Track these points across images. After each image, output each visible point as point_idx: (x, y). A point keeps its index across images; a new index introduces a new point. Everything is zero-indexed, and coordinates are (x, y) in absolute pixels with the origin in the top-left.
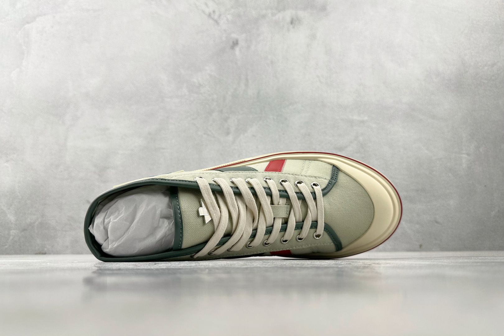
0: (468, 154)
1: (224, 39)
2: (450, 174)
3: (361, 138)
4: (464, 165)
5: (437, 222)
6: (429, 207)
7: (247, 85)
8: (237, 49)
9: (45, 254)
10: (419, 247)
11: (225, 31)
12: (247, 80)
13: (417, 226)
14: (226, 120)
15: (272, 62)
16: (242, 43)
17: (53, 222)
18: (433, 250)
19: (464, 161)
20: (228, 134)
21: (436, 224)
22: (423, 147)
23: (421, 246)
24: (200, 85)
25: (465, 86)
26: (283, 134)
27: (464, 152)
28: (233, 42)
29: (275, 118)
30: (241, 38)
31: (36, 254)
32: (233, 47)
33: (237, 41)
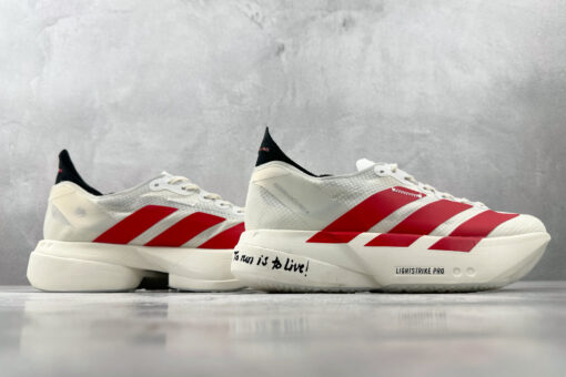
0: (543, 172)
1: (268, 44)
2: (523, 195)
4: (538, 185)
7: (294, 95)
8: (283, 56)
11: (269, 35)
12: (294, 89)
15: (322, 69)
16: (289, 49)
19: (538, 179)
22: (492, 164)
24: (242, 96)
25: (538, 96)
26: (335, 150)
27: (538, 169)
28: (279, 47)
29: (326, 131)
30: (288, 42)
32: (278, 54)
33: (283, 46)
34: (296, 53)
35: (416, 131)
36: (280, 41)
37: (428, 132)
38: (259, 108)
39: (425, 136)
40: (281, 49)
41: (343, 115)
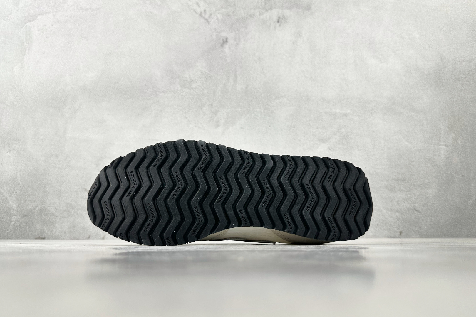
0: (446, 146)
1: (214, 37)
2: (429, 165)
3: (343, 130)
4: (443, 156)
5: (416, 210)
6: (409, 196)
7: (235, 81)
8: (227, 47)
9: (44, 238)
10: (399, 234)
11: (215, 29)
12: (236, 75)
13: (397, 214)
14: (216, 113)
15: (259, 59)
16: (231, 41)
17: (52, 209)
18: (413, 237)
19: (442, 152)
20: (218, 126)
21: (415, 212)
22: (403, 139)
23: (401, 233)
24: (192, 81)
25: (444, 80)
26: (270, 126)
27: (443, 143)
28: (223, 40)
29: (262, 111)
30: (231, 36)
31: (36, 239)
32: (222, 45)
33: (227, 39)
34: (237, 45)
35: (338, 111)
36: (224, 34)
37: (349, 111)
38: (206, 91)
41: (277, 98)
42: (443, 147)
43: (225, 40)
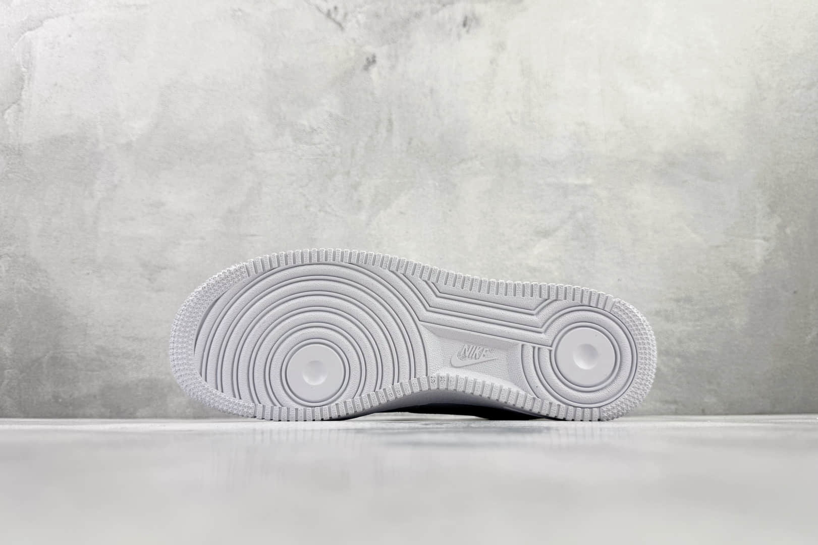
0: (765, 239)
1: (352, 54)
2: (734, 273)
3: (580, 215)
4: (759, 258)
7: (390, 130)
8: (374, 70)
11: (354, 40)
12: (390, 121)
14: (355, 187)
16: (381, 61)
19: (758, 250)
20: (359, 209)
22: (686, 228)
24: (313, 130)
25: (762, 123)
27: (759, 234)
28: (368, 59)
30: (381, 53)
32: (366, 68)
33: (374, 57)
34: (393, 67)
35: (572, 180)
36: (369, 49)
37: (589, 181)
38: (338, 149)
39: (584, 187)
40: (372, 61)
41: (463, 160)
42: (759, 241)
43: (371, 59)
